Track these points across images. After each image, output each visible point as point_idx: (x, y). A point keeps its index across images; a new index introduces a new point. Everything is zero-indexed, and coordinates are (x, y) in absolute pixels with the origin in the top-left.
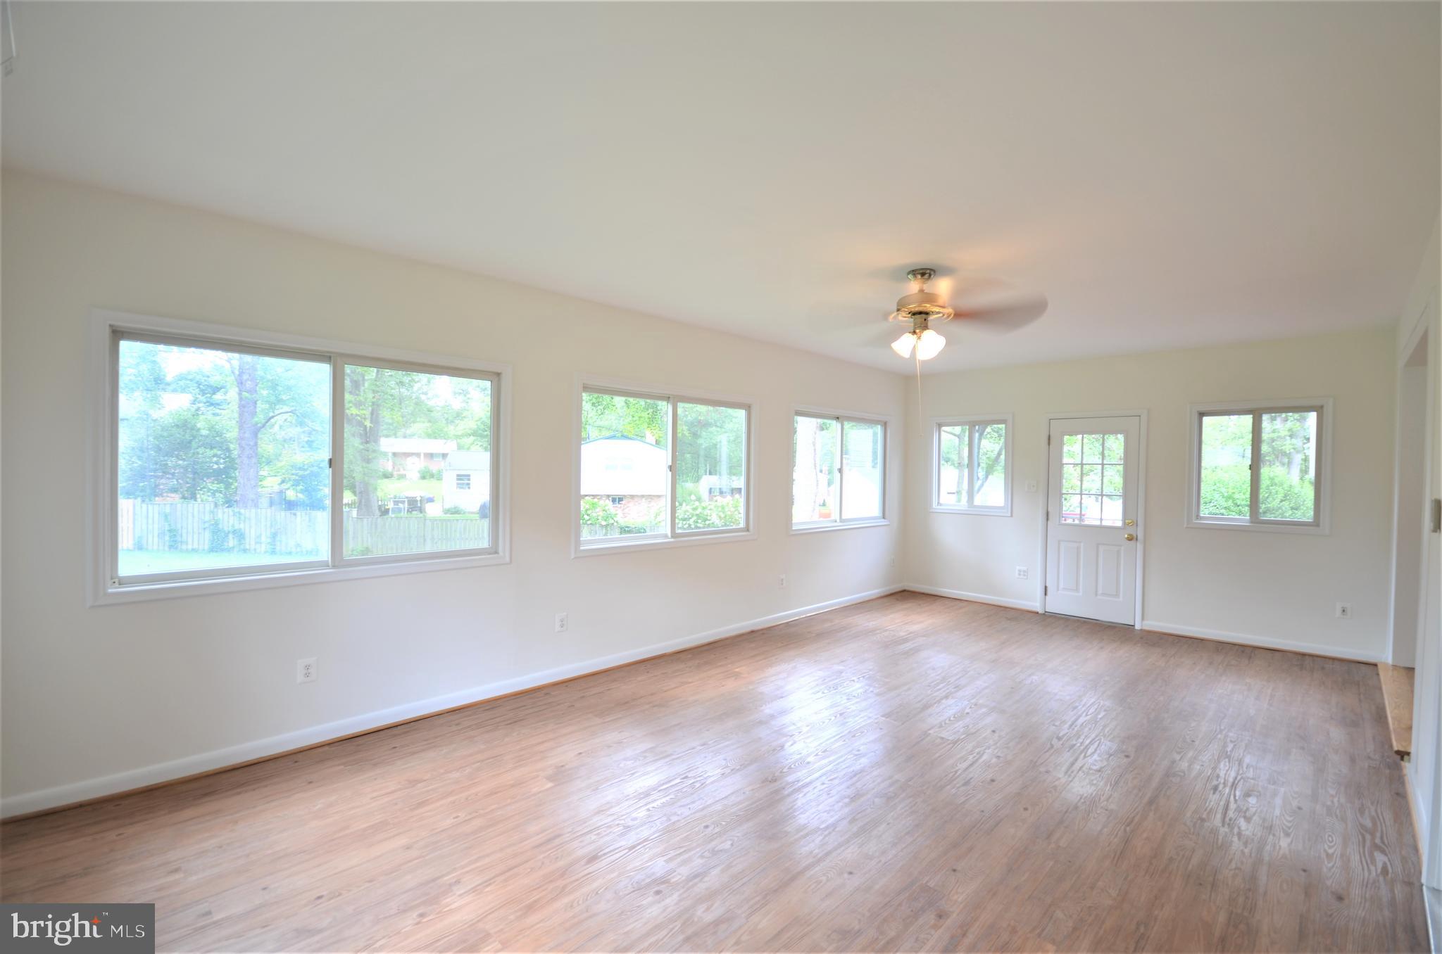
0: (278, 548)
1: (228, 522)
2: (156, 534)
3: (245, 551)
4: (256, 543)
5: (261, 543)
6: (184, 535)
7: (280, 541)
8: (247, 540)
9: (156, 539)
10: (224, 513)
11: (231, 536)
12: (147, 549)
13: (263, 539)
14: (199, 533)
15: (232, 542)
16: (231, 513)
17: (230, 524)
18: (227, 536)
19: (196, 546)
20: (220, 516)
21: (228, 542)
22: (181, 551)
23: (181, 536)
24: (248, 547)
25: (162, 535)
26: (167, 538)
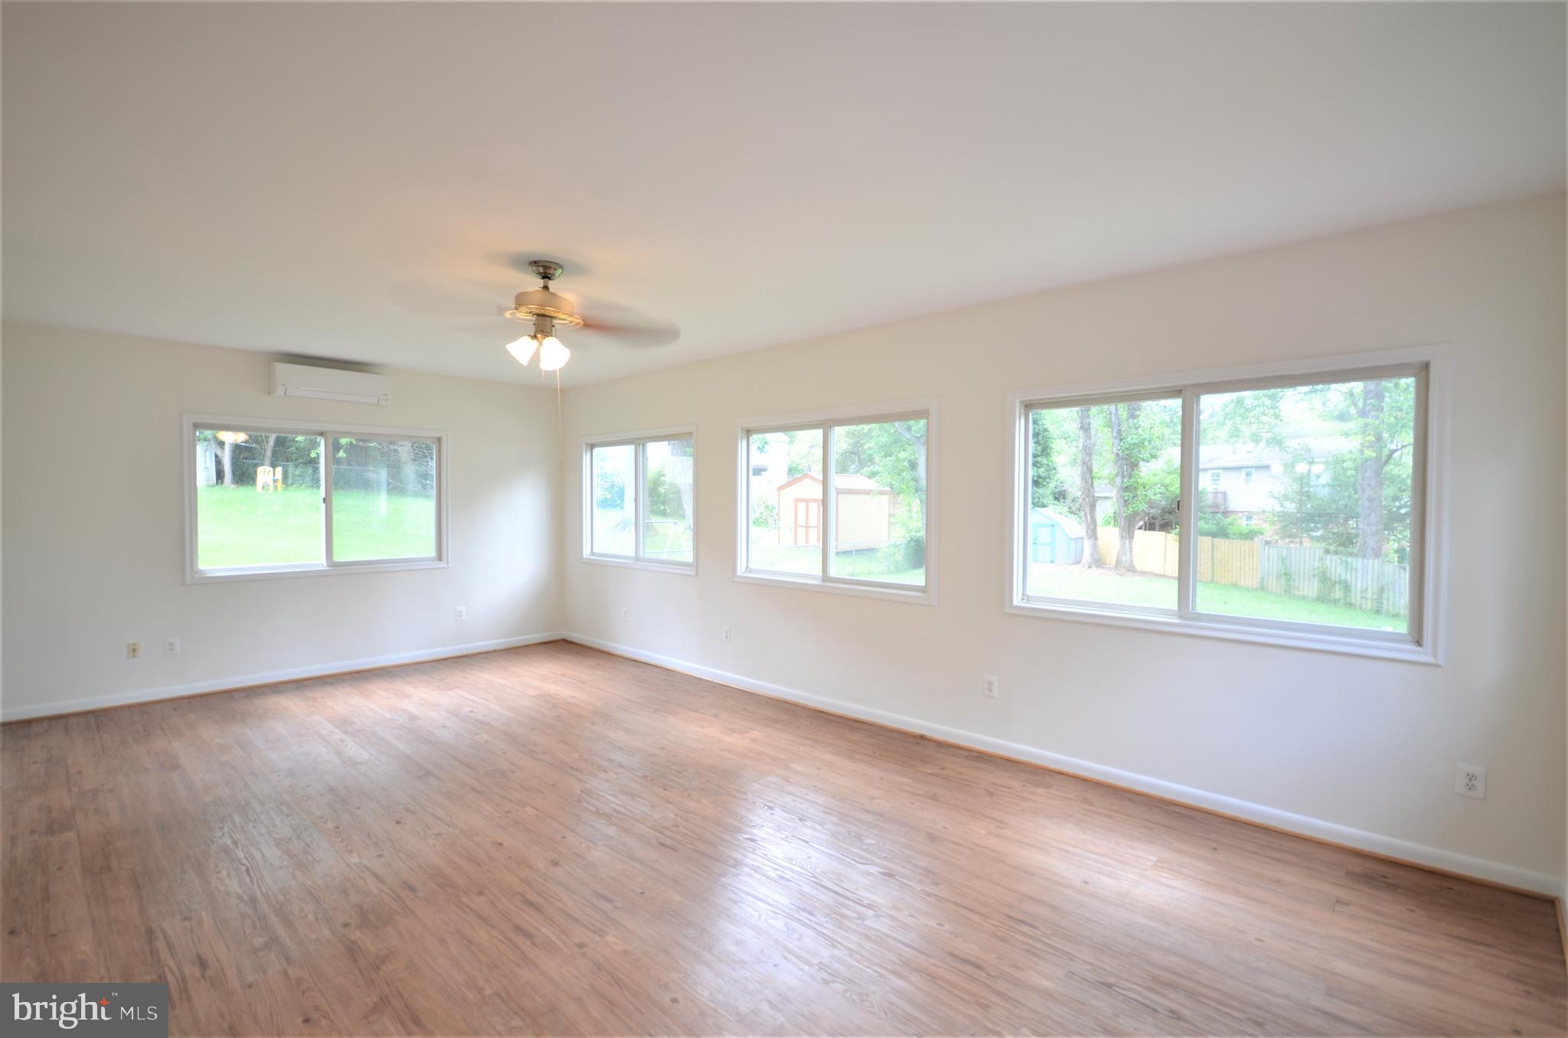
0: (1385, 607)
1: (1336, 571)
2: (1274, 576)
3: (1351, 605)
4: (1362, 598)
5: (1367, 599)
6: (1297, 581)
7: (1388, 600)
8: (1353, 594)
9: (1275, 581)
10: (1331, 561)
11: (1337, 587)
12: (1267, 590)
13: (1369, 594)
14: (1309, 580)
15: (1338, 594)
16: (1339, 561)
17: (1338, 573)
18: (1334, 586)
19: (1306, 593)
20: (1328, 563)
21: (1334, 593)
22: (1294, 596)
23: (1295, 581)
24: (1353, 601)
25: (1279, 577)
26: (1283, 582)
